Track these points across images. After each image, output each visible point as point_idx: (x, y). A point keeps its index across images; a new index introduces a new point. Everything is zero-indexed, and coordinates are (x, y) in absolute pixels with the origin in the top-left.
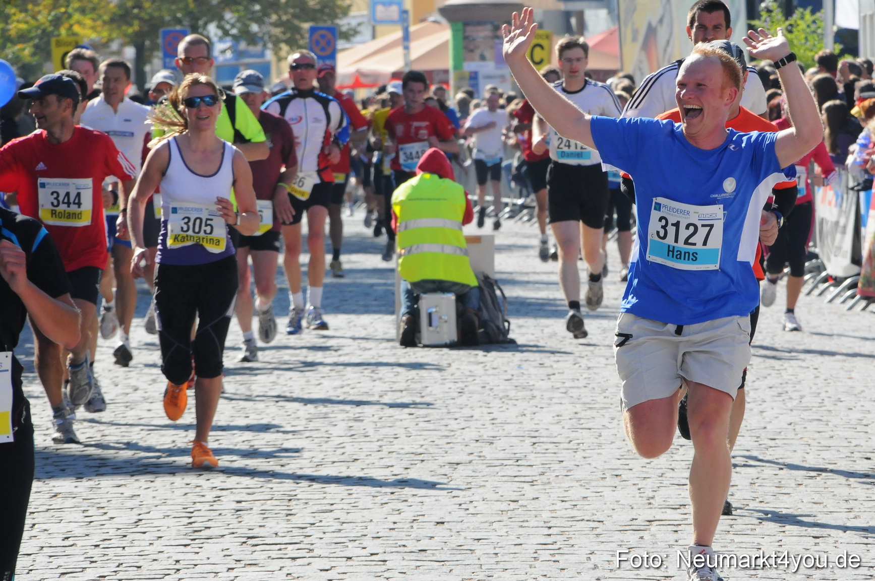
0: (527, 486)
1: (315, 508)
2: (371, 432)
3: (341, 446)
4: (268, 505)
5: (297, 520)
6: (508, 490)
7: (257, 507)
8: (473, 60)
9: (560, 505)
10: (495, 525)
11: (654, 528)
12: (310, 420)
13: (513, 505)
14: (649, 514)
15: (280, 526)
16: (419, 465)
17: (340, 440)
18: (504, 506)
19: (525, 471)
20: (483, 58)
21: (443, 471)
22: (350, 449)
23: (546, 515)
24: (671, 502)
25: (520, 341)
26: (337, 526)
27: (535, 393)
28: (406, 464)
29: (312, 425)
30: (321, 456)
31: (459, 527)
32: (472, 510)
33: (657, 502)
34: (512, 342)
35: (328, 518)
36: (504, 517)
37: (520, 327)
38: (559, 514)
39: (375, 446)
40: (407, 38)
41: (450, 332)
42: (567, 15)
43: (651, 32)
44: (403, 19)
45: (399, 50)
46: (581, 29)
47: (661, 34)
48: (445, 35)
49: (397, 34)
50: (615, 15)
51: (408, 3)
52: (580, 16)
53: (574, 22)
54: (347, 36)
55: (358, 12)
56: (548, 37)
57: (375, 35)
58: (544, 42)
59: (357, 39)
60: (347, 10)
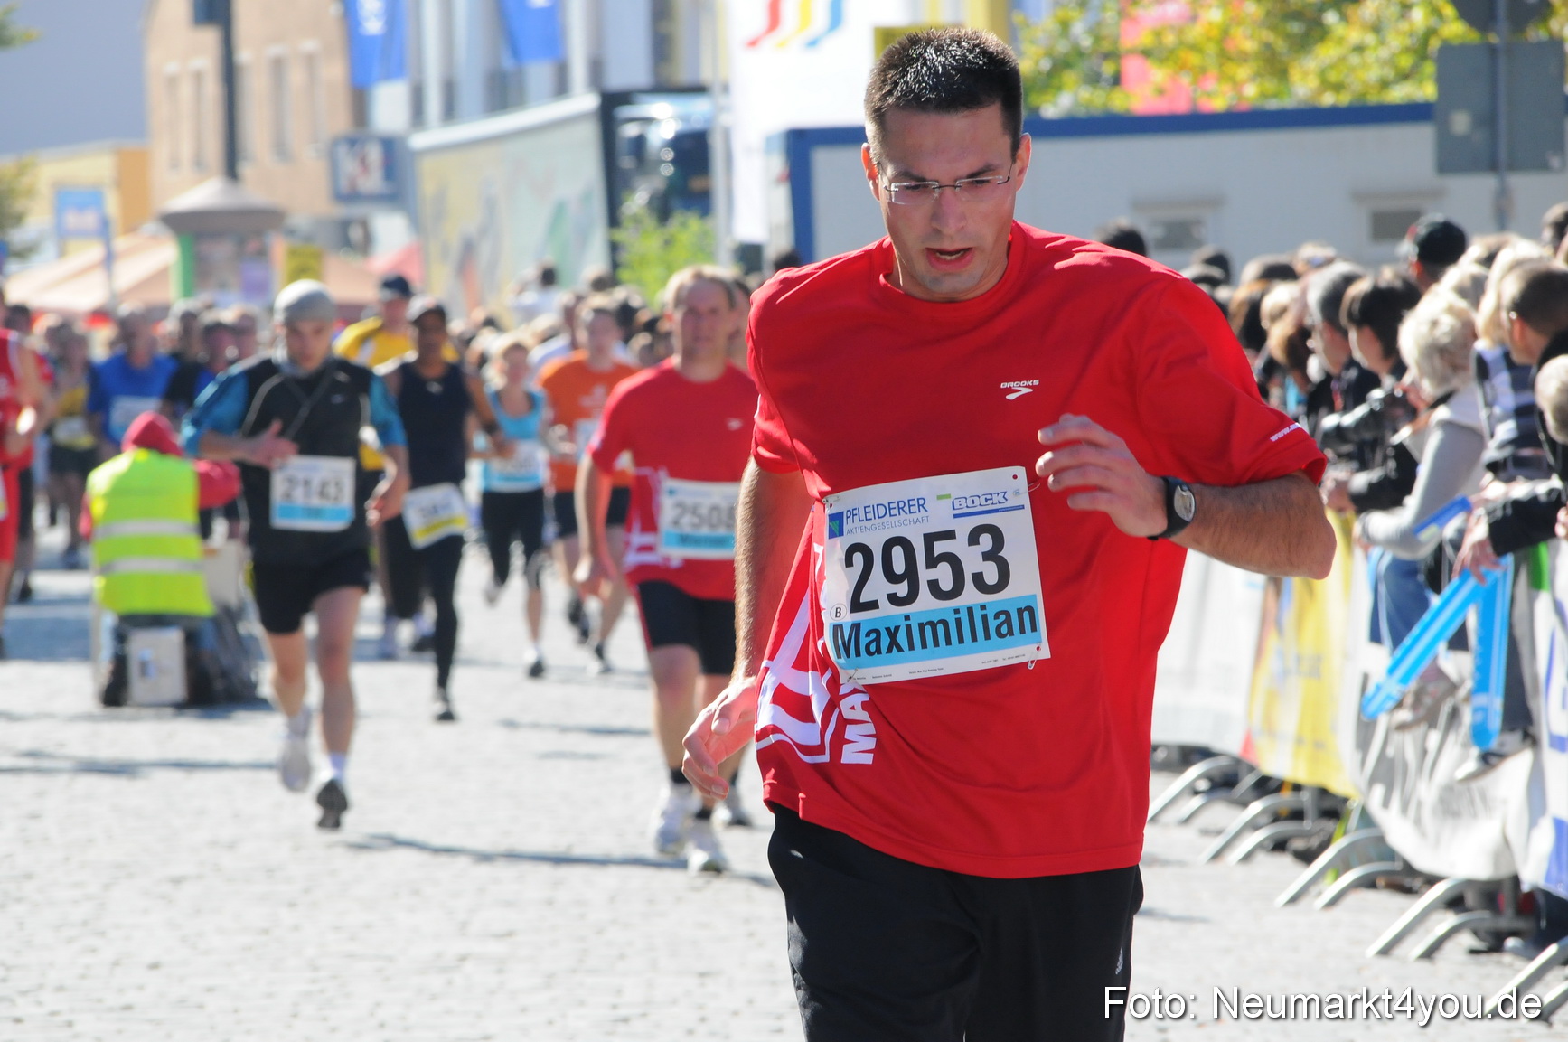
20: (223, 286)
39: (59, 855)
40: (109, 260)
41: (173, 683)
42: (345, 225)
43: (469, 249)
44: (104, 231)
45: (98, 278)
46: (365, 246)
47: (484, 251)
48: (166, 253)
49: (94, 252)
50: (416, 223)
51: (112, 205)
52: (364, 224)
53: (356, 234)
54: (21, 253)
55: (38, 219)
56: (319, 255)
57: (62, 254)
58: (313, 263)
59: (35, 258)
60: (21, 216)
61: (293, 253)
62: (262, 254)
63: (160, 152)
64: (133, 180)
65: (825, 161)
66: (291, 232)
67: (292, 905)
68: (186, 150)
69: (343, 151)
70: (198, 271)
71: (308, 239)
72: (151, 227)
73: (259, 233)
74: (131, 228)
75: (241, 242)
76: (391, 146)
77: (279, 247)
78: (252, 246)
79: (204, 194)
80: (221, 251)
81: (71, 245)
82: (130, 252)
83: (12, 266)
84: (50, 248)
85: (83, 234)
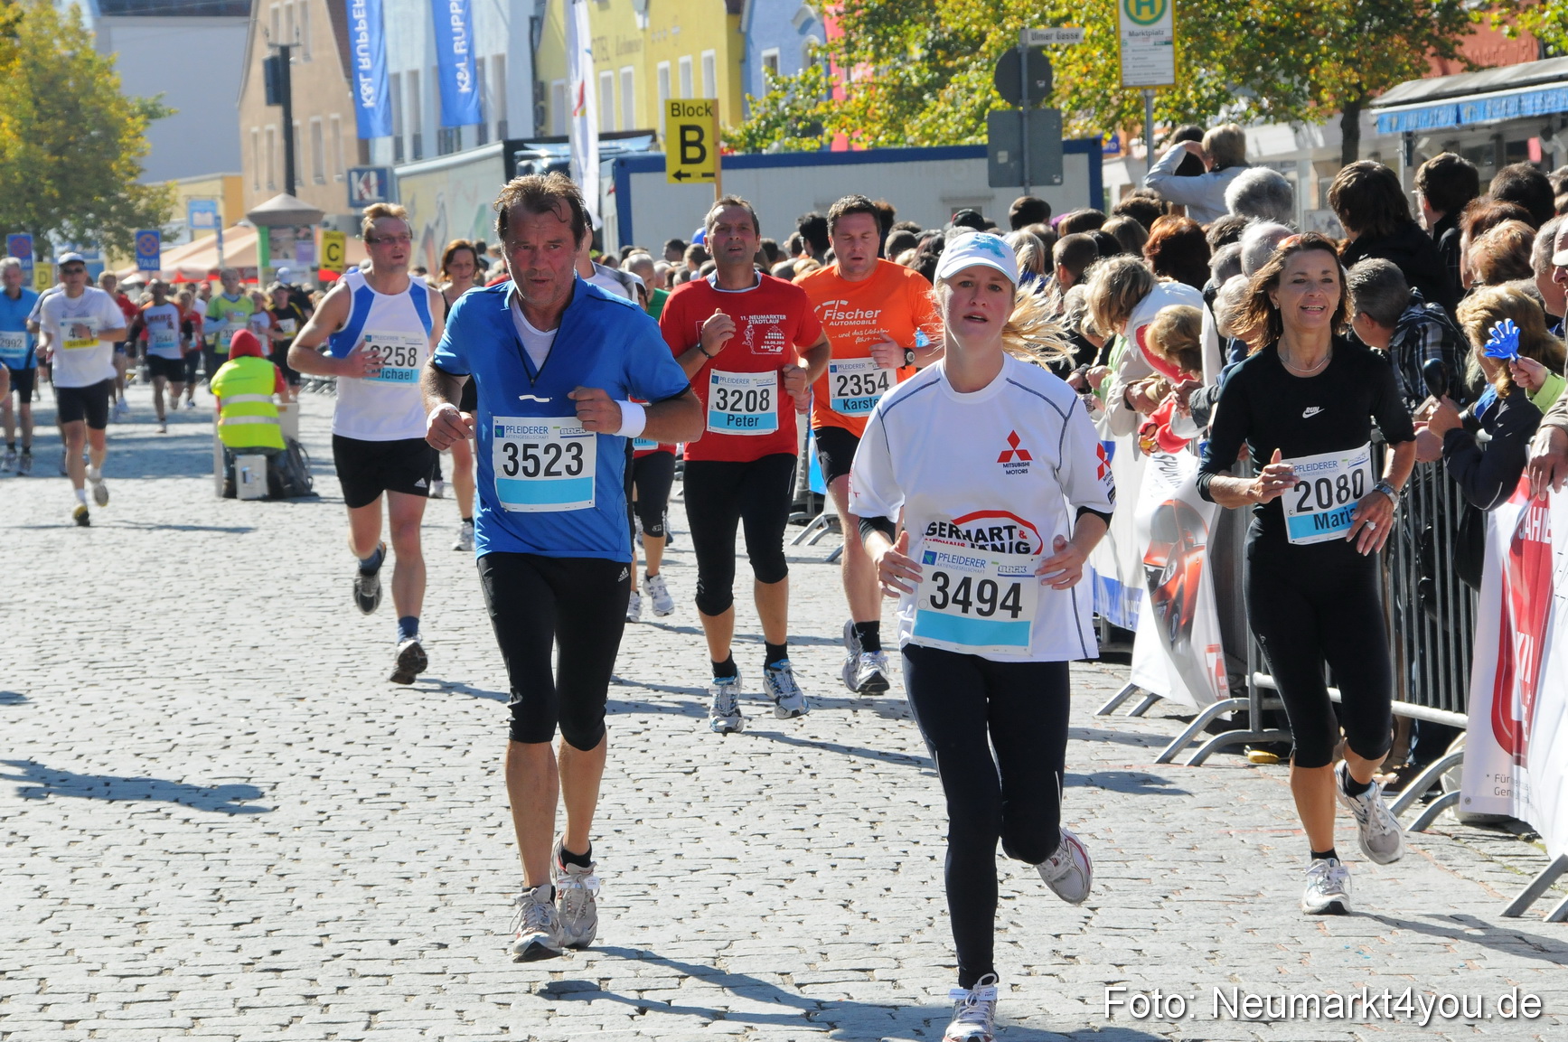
0: (329, 615)
1: (147, 637)
2: (194, 572)
3: (169, 584)
4: (107, 635)
5: (132, 647)
6: (314, 618)
7: (97, 637)
8: (277, 258)
9: (358, 630)
10: (303, 648)
12: (142, 563)
13: (317, 631)
15: (119, 653)
16: (237, 599)
17: (168, 580)
18: (309, 632)
19: (328, 602)
20: (286, 256)
21: (257, 604)
22: (178, 587)
23: (345, 639)
24: (452, 625)
25: (322, 493)
26: (166, 651)
27: (336, 537)
28: (225, 598)
29: (144, 568)
30: (152, 593)
31: (271, 650)
32: (282, 636)
33: (440, 625)
34: (316, 495)
35: (159, 645)
36: (310, 641)
37: (322, 482)
38: (356, 637)
39: (198, 584)
40: (220, 240)
41: (262, 487)
43: (429, 233)
44: (217, 224)
45: (214, 251)
47: (438, 235)
48: (253, 237)
49: (213, 237)
51: (221, 211)
54: (169, 239)
55: (178, 219)
56: (342, 238)
57: (192, 239)
58: (339, 242)
59: (178, 241)
60: (168, 217)
61: (327, 236)
62: (309, 236)
63: (249, 179)
64: (233, 194)
65: (637, 180)
66: (326, 225)
67: (334, 612)
68: (264, 178)
69: (355, 176)
70: (272, 247)
71: (335, 228)
72: (244, 222)
73: (308, 227)
74: (232, 224)
75: (297, 231)
76: (382, 173)
77: (319, 233)
78: (303, 233)
79: (275, 202)
80: (285, 235)
81: (197, 232)
82: (233, 237)
83: (164, 246)
84: (186, 235)
85: (206, 227)
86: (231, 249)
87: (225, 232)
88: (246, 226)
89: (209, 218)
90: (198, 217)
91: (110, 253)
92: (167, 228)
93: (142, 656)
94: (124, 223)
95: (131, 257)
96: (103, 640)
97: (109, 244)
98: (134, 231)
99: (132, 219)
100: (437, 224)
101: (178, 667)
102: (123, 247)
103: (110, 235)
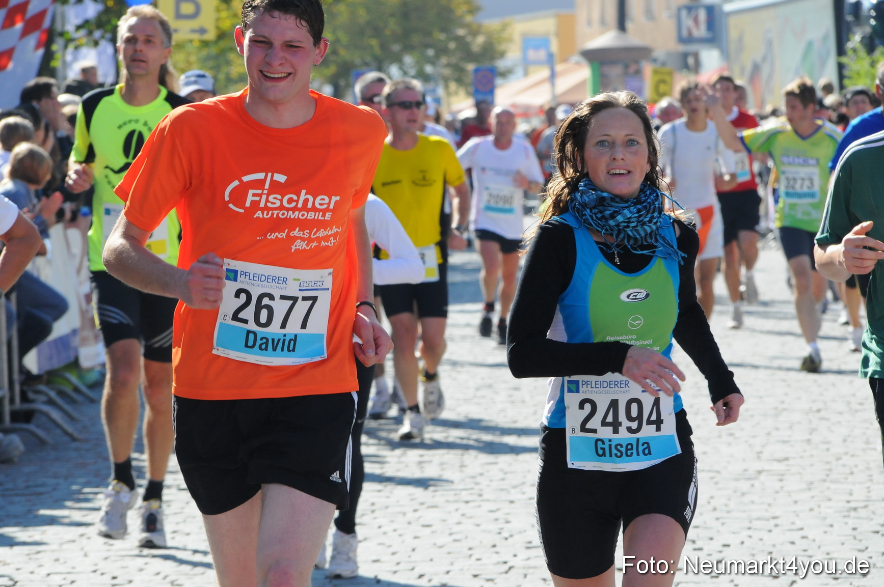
3: (503, 410)
11: (763, 477)
12: (478, 389)
14: (758, 466)
26: (501, 475)
40: (553, 76)
42: (685, 56)
43: (756, 68)
44: (550, 60)
45: (547, 87)
46: (697, 67)
47: (765, 70)
48: (585, 73)
49: (545, 73)
50: (725, 54)
51: (554, 46)
52: (696, 56)
53: (691, 61)
54: (505, 74)
55: (512, 56)
56: (671, 74)
57: (526, 74)
58: (667, 78)
59: (512, 78)
60: (502, 55)
61: (656, 72)
62: (638, 73)
63: (582, 16)
64: (566, 31)
66: (655, 61)
68: (596, 15)
69: (684, 12)
70: (602, 82)
71: (664, 64)
72: (576, 58)
73: (637, 62)
74: (565, 60)
75: (627, 67)
76: (711, 10)
77: (648, 69)
78: (632, 68)
79: (606, 39)
80: (615, 71)
81: (531, 69)
82: (564, 72)
83: (499, 81)
84: (519, 71)
85: (538, 63)
86: (564, 84)
87: (559, 68)
88: (578, 63)
89: (542, 54)
90: (532, 54)
91: (447, 87)
92: (501, 64)
93: (479, 479)
94: (462, 59)
95: (468, 94)
96: (442, 464)
97: (446, 80)
98: (471, 67)
99: (470, 56)
100: (764, 59)
101: (513, 491)
102: (459, 81)
103: (447, 72)
